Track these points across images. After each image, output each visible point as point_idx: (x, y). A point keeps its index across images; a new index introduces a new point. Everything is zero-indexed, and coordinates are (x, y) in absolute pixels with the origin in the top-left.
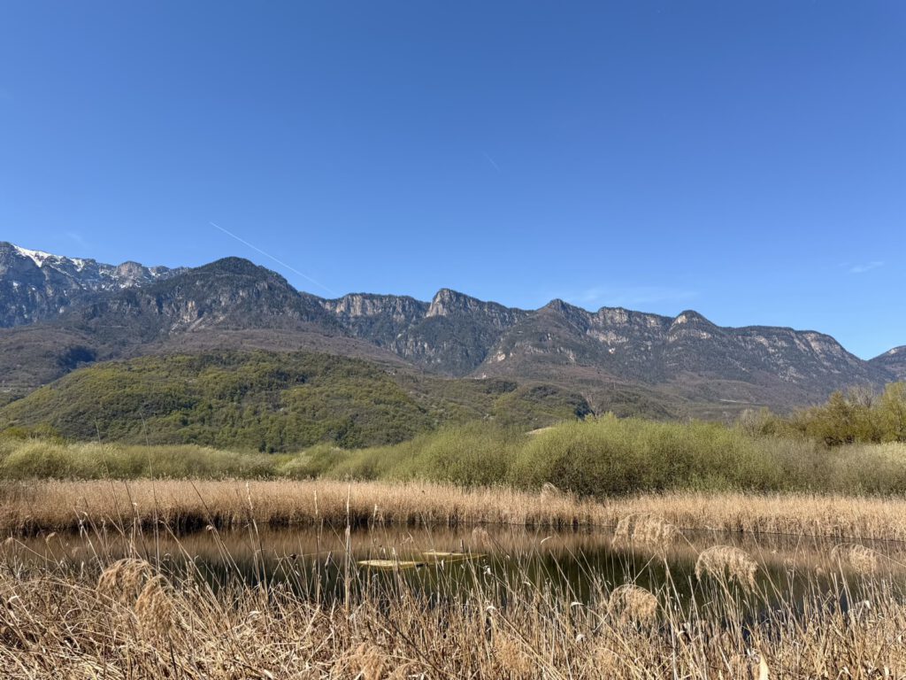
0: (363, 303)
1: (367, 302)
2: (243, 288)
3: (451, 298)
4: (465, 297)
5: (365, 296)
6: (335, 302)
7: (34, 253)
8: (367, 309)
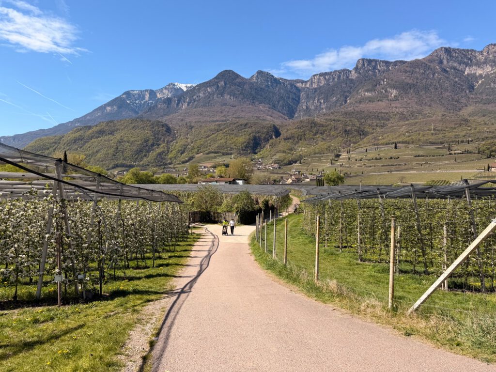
0: (319, 79)
1: (321, 78)
2: (210, 86)
3: (363, 65)
4: (376, 61)
5: (321, 75)
6: (306, 82)
7: (185, 85)
8: (321, 82)
